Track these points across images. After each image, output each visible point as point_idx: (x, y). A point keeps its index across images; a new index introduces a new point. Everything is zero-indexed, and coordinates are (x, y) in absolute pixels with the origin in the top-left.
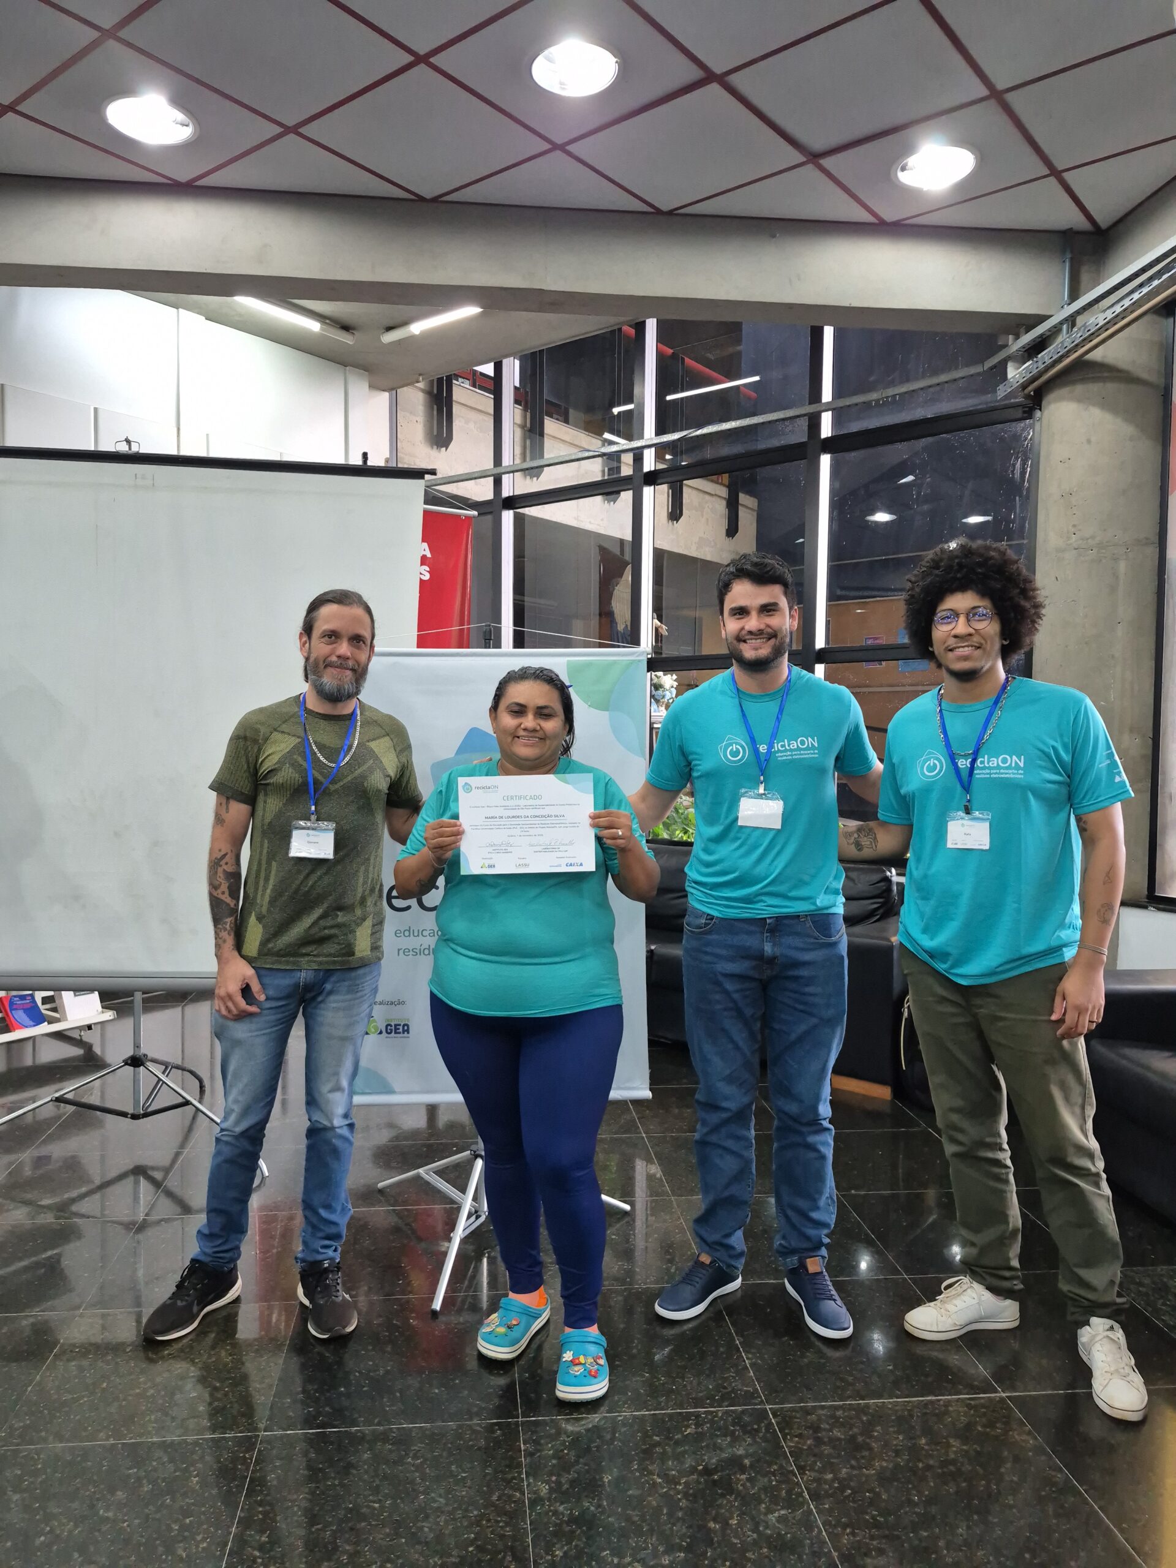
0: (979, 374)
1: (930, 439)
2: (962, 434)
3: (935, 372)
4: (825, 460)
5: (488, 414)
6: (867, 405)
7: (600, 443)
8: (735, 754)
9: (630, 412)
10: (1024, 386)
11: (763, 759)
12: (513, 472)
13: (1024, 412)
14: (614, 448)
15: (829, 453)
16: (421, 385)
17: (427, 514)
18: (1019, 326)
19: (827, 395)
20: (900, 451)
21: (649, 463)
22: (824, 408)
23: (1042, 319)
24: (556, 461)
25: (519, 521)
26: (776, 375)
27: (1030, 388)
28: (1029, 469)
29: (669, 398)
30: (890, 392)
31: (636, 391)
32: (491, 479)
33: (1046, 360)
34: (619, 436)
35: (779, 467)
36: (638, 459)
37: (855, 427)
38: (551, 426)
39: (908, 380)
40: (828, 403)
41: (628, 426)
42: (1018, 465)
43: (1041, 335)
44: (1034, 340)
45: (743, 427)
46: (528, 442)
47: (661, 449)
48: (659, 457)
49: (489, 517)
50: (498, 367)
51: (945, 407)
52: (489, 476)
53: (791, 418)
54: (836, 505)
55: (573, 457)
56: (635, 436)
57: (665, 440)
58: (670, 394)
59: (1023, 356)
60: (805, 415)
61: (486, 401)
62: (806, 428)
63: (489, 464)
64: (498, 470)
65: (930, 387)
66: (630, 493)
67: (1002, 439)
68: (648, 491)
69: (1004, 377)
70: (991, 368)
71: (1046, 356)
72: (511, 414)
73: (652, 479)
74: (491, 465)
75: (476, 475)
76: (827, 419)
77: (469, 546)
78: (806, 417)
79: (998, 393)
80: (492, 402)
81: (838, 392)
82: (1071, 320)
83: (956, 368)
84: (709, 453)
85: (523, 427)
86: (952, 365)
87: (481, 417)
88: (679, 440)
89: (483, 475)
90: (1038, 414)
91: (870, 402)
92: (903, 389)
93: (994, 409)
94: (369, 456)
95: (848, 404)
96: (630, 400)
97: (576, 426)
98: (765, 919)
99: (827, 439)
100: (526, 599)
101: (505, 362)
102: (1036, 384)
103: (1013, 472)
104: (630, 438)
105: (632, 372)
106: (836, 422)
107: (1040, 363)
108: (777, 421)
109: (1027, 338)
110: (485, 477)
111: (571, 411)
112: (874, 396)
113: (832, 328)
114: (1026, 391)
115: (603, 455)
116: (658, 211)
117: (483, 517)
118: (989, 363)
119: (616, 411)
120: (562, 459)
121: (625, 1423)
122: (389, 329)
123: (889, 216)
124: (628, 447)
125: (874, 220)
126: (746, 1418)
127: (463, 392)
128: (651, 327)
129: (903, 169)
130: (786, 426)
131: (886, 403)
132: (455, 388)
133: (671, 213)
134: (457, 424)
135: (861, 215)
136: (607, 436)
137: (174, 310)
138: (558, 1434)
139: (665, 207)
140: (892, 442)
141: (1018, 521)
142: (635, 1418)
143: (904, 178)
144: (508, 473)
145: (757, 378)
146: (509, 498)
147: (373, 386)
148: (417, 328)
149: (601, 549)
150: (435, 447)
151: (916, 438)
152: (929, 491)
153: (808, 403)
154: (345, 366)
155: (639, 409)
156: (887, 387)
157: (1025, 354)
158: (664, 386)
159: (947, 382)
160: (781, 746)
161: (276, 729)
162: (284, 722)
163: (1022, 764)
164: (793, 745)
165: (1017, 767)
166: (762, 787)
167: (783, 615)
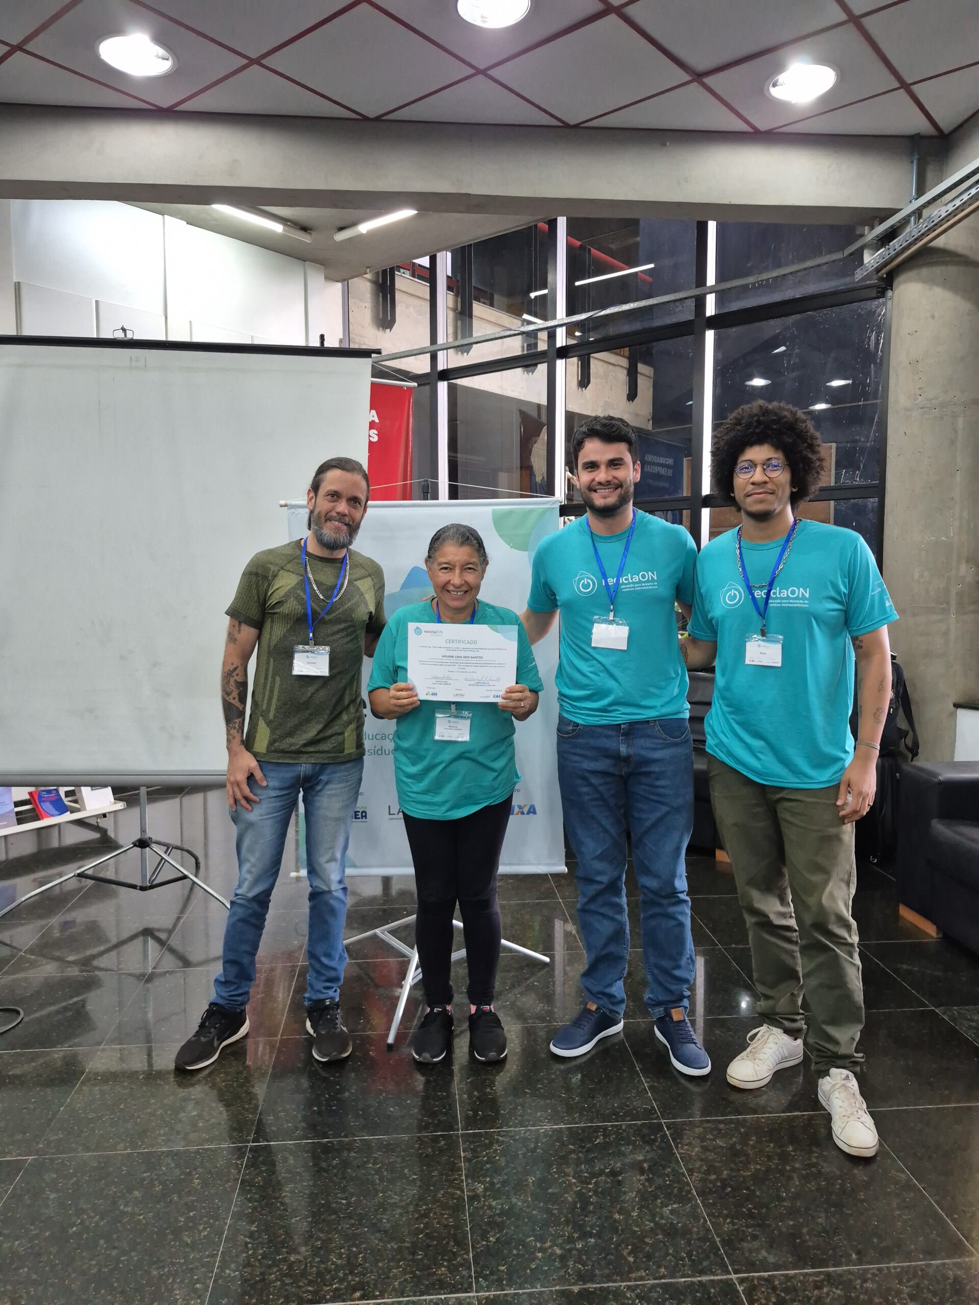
0: (840, 260)
1: (798, 316)
2: (825, 311)
3: (803, 259)
4: (710, 335)
5: (425, 299)
6: (745, 288)
7: (520, 323)
8: (587, 586)
9: (544, 296)
10: (878, 270)
12: (447, 349)
13: (878, 292)
14: (531, 328)
15: (712, 329)
16: (368, 276)
17: (373, 385)
18: (875, 217)
19: (711, 280)
20: (773, 327)
21: (561, 340)
22: (708, 291)
23: (893, 212)
24: (483, 339)
25: (453, 391)
26: (667, 262)
27: (883, 272)
28: (882, 341)
29: (577, 284)
30: (765, 276)
31: (550, 278)
32: (428, 355)
33: (896, 247)
34: (536, 316)
35: (670, 342)
36: (552, 336)
37: (735, 306)
38: (478, 309)
39: (779, 266)
40: (712, 286)
41: (543, 308)
42: (873, 338)
43: (892, 226)
44: (886, 230)
45: (638, 308)
46: (459, 323)
47: (571, 328)
48: (570, 334)
49: (427, 388)
50: (433, 260)
51: (812, 288)
52: (427, 353)
53: (681, 300)
54: (720, 374)
55: (497, 336)
56: (549, 317)
57: (575, 320)
58: (578, 280)
59: (877, 244)
60: (692, 297)
61: (424, 289)
62: (693, 308)
63: (426, 342)
64: (434, 348)
65: (798, 271)
66: (545, 365)
67: (860, 315)
68: (560, 364)
69: (861, 262)
70: (851, 255)
71: (896, 244)
72: (445, 299)
73: (563, 353)
74: (429, 345)
75: (416, 352)
76: (711, 300)
77: (411, 412)
78: (694, 299)
79: (856, 276)
80: (428, 289)
81: (720, 278)
82: (919, 212)
83: (821, 254)
84: (612, 330)
85: (455, 310)
86: (818, 252)
87: (420, 302)
88: (586, 319)
89: (421, 352)
90: (889, 293)
91: (747, 285)
92: (775, 274)
93: (852, 290)
94: (325, 337)
95: (729, 286)
96: (544, 286)
97: (500, 308)
98: (620, 725)
99: (711, 317)
100: (459, 455)
101: (439, 255)
102: (888, 267)
103: (869, 345)
104: (545, 318)
105: (547, 263)
106: (719, 302)
107: (891, 250)
108: (668, 302)
109: (880, 229)
110: (423, 353)
111: (496, 297)
112: (751, 280)
113: (715, 222)
114: (879, 274)
115: (522, 333)
116: (566, 126)
117: (422, 388)
118: (847, 252)
119: (533, 295)
120: (487, 338)
121: (546, 1135)
122: (341, 229)
123: (763, 126)
124: (543, 327)
125: (749, 129)
126: (645, 1131)
127: (404, 282)
128: (562, 223)
129: (775, 85)
130: (677, 307)
131: (761, 286)
132: (397, 278)
133: (577, 126)
134: (399, 309)
135: (739, 126)
136: (526, 316)
137: (161, 216)
138: (491, 1144)
139: (572, 123)
140: (766, 319)
141: (872, 385)
142: (554, 1130)
143: (775, 92)
144: (443, 349)
145: (652, 266)
146: (443, 371)
147: (328, 278)
148: (364, 228)
149: (520, 411)
150: (381, 329)
151: (786, 315)
152: (798, 360)
153: (694, 286)
154: (305, 261)
155: (553, 293)
156: (761, 272)
157: (880, 243)
158: (573, 273)
159: (812, 268)
160: (626, 579)
161: (282, 568)
162: (289, 562)
163: (807, 596)
164: (636, 578)
165: (804, 598)
166: (612, 614)
167: (627, 467)
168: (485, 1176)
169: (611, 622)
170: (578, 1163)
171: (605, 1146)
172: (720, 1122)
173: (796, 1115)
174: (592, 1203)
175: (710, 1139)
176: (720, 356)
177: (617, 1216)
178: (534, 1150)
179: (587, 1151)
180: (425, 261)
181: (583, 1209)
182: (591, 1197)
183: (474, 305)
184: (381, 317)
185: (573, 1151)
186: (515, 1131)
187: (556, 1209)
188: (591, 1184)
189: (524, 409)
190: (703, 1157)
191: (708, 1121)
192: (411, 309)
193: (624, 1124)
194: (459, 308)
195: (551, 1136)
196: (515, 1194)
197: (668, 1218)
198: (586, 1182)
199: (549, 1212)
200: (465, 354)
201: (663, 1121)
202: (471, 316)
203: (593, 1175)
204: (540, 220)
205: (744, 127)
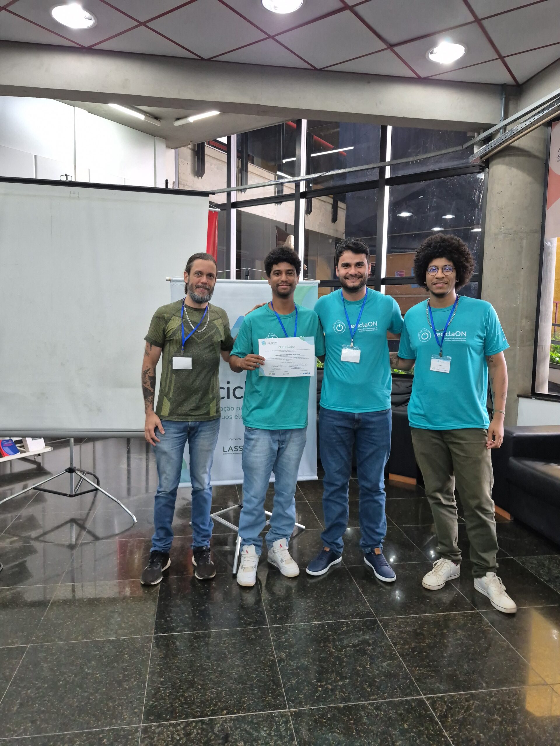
0: (460, 150)
1: (436, 180)
2: (451, 178)
3: (440, 149)
4: (387, 189)
5: (225, 162)
6: (407, 164)
7: (276, 176)
8: (340, 328)
10: (481, 157)
11: (353, 331)
12: (236, 190)
13: (481, 169)
14: (286, 180)
15: (389, 185)
16: (190, 146)
18: (480, 129)
19: (388, 158)
20: (422, 184)
21: (303, 188)
22: (387, 164)
23: (492, 126)
24: (258, 186)
25: (239, 214)
26: (362, 146)
27: (485, 158)
28: (482, 196)
29: (312, 155)
30: (419, 157)
31: (297, 152)
32: (226, 193)
33: (493, 145)
35: (365, 191)
36: (298, 185)
37: (401, 173)
39: (426, 152)
40: (389, 162)
41: (291, 169)
42: (477, 194)
43: (491, 134)
44: (487, 136)
46: (240, 175)
47: (308, 182)
48: (307, 186)
49: (225, 211)
50: (229, 139)
51: (444, 165)
52: (225, 192)
53: (371, 168)
54: (391, 210)
55: (266, 184)
56: (296, 175)
57: (311, 177)
58: (312, 154)
59: (481, 142)
60: (378, 167)
61: (223, 156)
62: (378, 173)
63: (225, 186)
64: (229, 189)
65: (438, 156)
66: (293, 202)
67: (470, 182)
68: (302, 201)
69: (472, 152)
70: (466, 148)
71: (492, 143)
72: (236, 163)
73: (303, 195)
74: (226, 187)
75: (218, 191)
76: (388, 169)
77: (216, 225)
79: (469, 160)
80: (226, 156)
81: (393, 157)
82: (505, 128)
83: (449, 148)
84: (331, 184)
85: (238, 167)
86: (447, 146)
87: (220, 163)
88: (317, 177)
89: (221, 191)
90: (487, 170)
91: (409, 162)
92: (425, 156)
93: (467, 167)
94: (169, 181)
95: (399, 162)
99: (388, 179)
100: (242, 251)
101: (233, 137)
102: (488, 156)
103: (474, 198)
104: (293, 175)
105: (295, 144)
106: (392, 171)
107: (490, 147)
108: (365, 169)
109: (484, 135)
111: (255, 158)
112: (411, 159)
113: (391, 126)
114: (482, 159)
115: (275, 184)
116: (315, 69)
117: (223, 212)
118: (466, 146)
119: (284, 161)
120: (260, 185)
121: (315, 626)
122: (178, 119)
123: (423, 75)
124: (292, 180)
125: (416, 76)
126: (368, 623)
127: (209, 150)
128: (304, 122)
129: (431, 53)
130: (369, 172)
131: (417, 162)
132: (206, 148)
133: (321, 70)
134: (207, 165)
135: (410, 74)
136: (279, 173)
137: (73, 107)
138: (286, 632)
139: (318, 67)
140: (419, 181)
141: (476, 220)
142: (320, 624)
143: (432, 57)
144: (234, 190)
145: (352, 148)
146: (234, 202)
147: (168, 147)
148: (192, 119)
149: (277, 227)
150: (196, 176)
151: (430, 180)
152: (435, 205)
153: (379, 161)
154: (155, 136)
155: (299, 160)
156: (416, 155)
157: (483, 142)
158: (309, 150)
159: (445, 154)
160: (361, 326)
161: (174, 315)
162: (177, 311)
163: (465, 335)
164: (366, 325)
165: (464, 336)
166: (352, 344)
167: (365, 267)
168: (285, 649)
169: (351, 348)
170: (334, 640)
171: (348, 632)
172: (408, 618)
173: (447, 614)
174: (344, 662)
175: (403, 627)
176: (392, 199)
177: (359, 668)
178: (310, 635)
179: (338, 635)
180: (224, 140)
181: (340, 664)
182: (343, 658)
183: (248, 165)
184: (196, 170)
185: (331, 635)
186: (299, 625)
187: (326, 665)
188: (343, 652)
189: (279, 226)
190: (400, 636)
191: (401, 618)
192: (213, 166)
193: (357, 620)
194: (240, 166)
195: (318, 628)
196: (303, 658)
197: (386, 668)
198: (340, 651)
199: (322, 667)
200: (243, 193)
201: (377, 618)
202: (246, 171)
203: (343, 647)
204: (290, 120)
205: (414, 75)
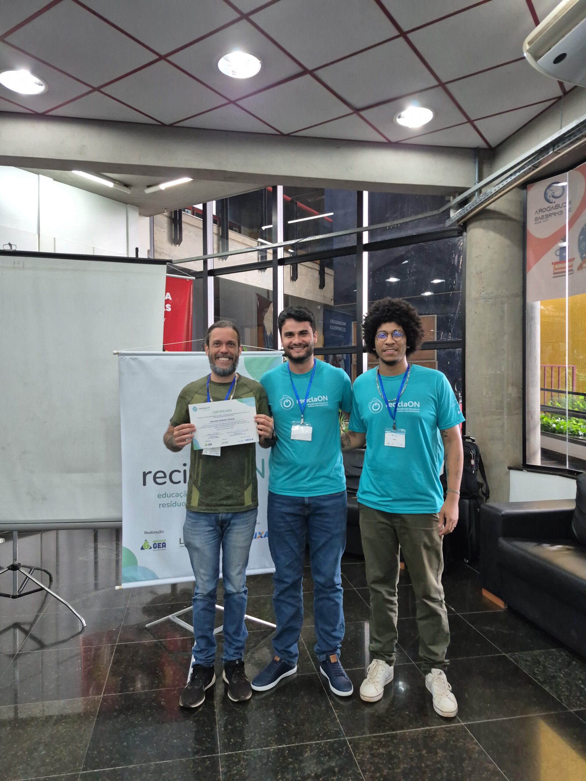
0: (437, 215)
1: (415, 245)
2: (430, 243)
3: (417, 213)
4: (365, 255)
5: (200, 228)
6: (385, 229)
7: (256, 243)
8: (287, 404)
9: (271, 228)
10: (458, 221)
11: (302, 406)
12: (213, 258)
13: (459, 233)
14: (263, 247)
15: (367, 251)
16: (166, 214)
17: (168, 278)
18: (456, 192)
19: (366, 223)
20: (401, 250)
21: (281, 254)
22: (364, 230)
23: (466, 189)
25: (217, 282)
26: (341, 212)
27: (461, 222)
28: (461, 260)
29: (289, 222)
30: (396, 222)
31: (274, 219)
32: (202, 261)
33: (468, 209)
34: (265, 240)
35: (344, 257)
36: (275, 252)
37: (379, 239)
38: (232, 234)
39: (403, 217)
40: (366, 227)
41: (270, 236)
42: (456, 258)
43: (466, 197)
44: (462, 199)
45: (326, 238)
46: (221, 242)
47: (286, 248)
48: (285, 251)
49: (201, 280)
50: (205, 206)
51: (422, 230)
53: (348, 234)
54: (371, 276)
55: (243, 251)
56: (274, 241)
57: (288, 243)
59: (457, 206)
61: (199, 222)
62: (356, 239)
63: (200, 253)
64: (205, 257)
65: (414, 220)
66: (272, 268)
67: (449, 246)
68: (280, 268)
69: (449, 217)
70: (443, 212)
71: (468, 207)
72: (212, 228)
73: (282, 262)
74: (202, 255)
75: (194, 259)
76: (366, 235)
77: (191, 294)
78: (356, 234)
79: (446, 224)
80: (202, 222)
81: (371, 222)
82: (479, 190)
83: (426, 212)
84: (310, 250)
85: (218, 235)
86: (424, 210)
87: (197, 230)
88: (296, 243)
90: (465, 234)
91: (386, 227)
92: (401, 221)
93: (445, 231)
94: (139, 249)
95: (376, 228)
96: (271, 224)
97: (245, 234)
99: (366, 244)
101: (208, 204)
102: (464, 220)
103: (454, 262)
104: (270, 241)
105: (272, 210)
106: (371, 236)
107: (465, 210)
108: (342, 235)
109: (459, 198)
110: (199, 260)
111: (242, 228)
112: (387, 224)
113: (367, 192)
114: (459, 223)
115: (258, 250)
116: (282, 134)
117: (198, 280)
118: (442, 210)
119: (264, 228)
122: (149, 186)
123: (393, 139)
124: (270, 247)
125: (386, 141)
126: (336, 746)
127: (187, 218)
128: (280, 189)
129: (399, 117)
130: (347, 237)
131: (393, 228)
132: (183, 215)
133: (288, 135)
134: (184, 233)
135: (379, 138)
136: (260, 240)
137: (37, 176)
139: (285, 132)
140: (397, 246)
141: (457, 284)
142: (279, 749)
143: (400, 121)
144: (210, 258)
145: (332, 214)
146: (211, 270)
147: (141, 214)
148: (163, 186)
149: (258, 295)
150: (173, 244)
151: (408, 245)
152: (415, 270)
153: (356, 227)
154: (127, 204)
155: (276, 227)
156: (394, 220)
157: (459, 206)
158: (287, 216)
159: (422, 218)
160: (310, 400)
163: (418, 406)
164: (316, 400)
166: (302, 420)
167: (310, 335)
169: (302, 424)
176: (371, 264)
180: (200, 207)
183: (229, 232)
184: (173, 237)
185: (291, 763)
189: (259, 292)
191: (374, 737)
192: (192, 234)
193: (323, 743)
194: (221, 234)
195: (277, 753)
200: (224, 260)
201: (347, 738)
202: (227, 238)
205: (382, 140)
